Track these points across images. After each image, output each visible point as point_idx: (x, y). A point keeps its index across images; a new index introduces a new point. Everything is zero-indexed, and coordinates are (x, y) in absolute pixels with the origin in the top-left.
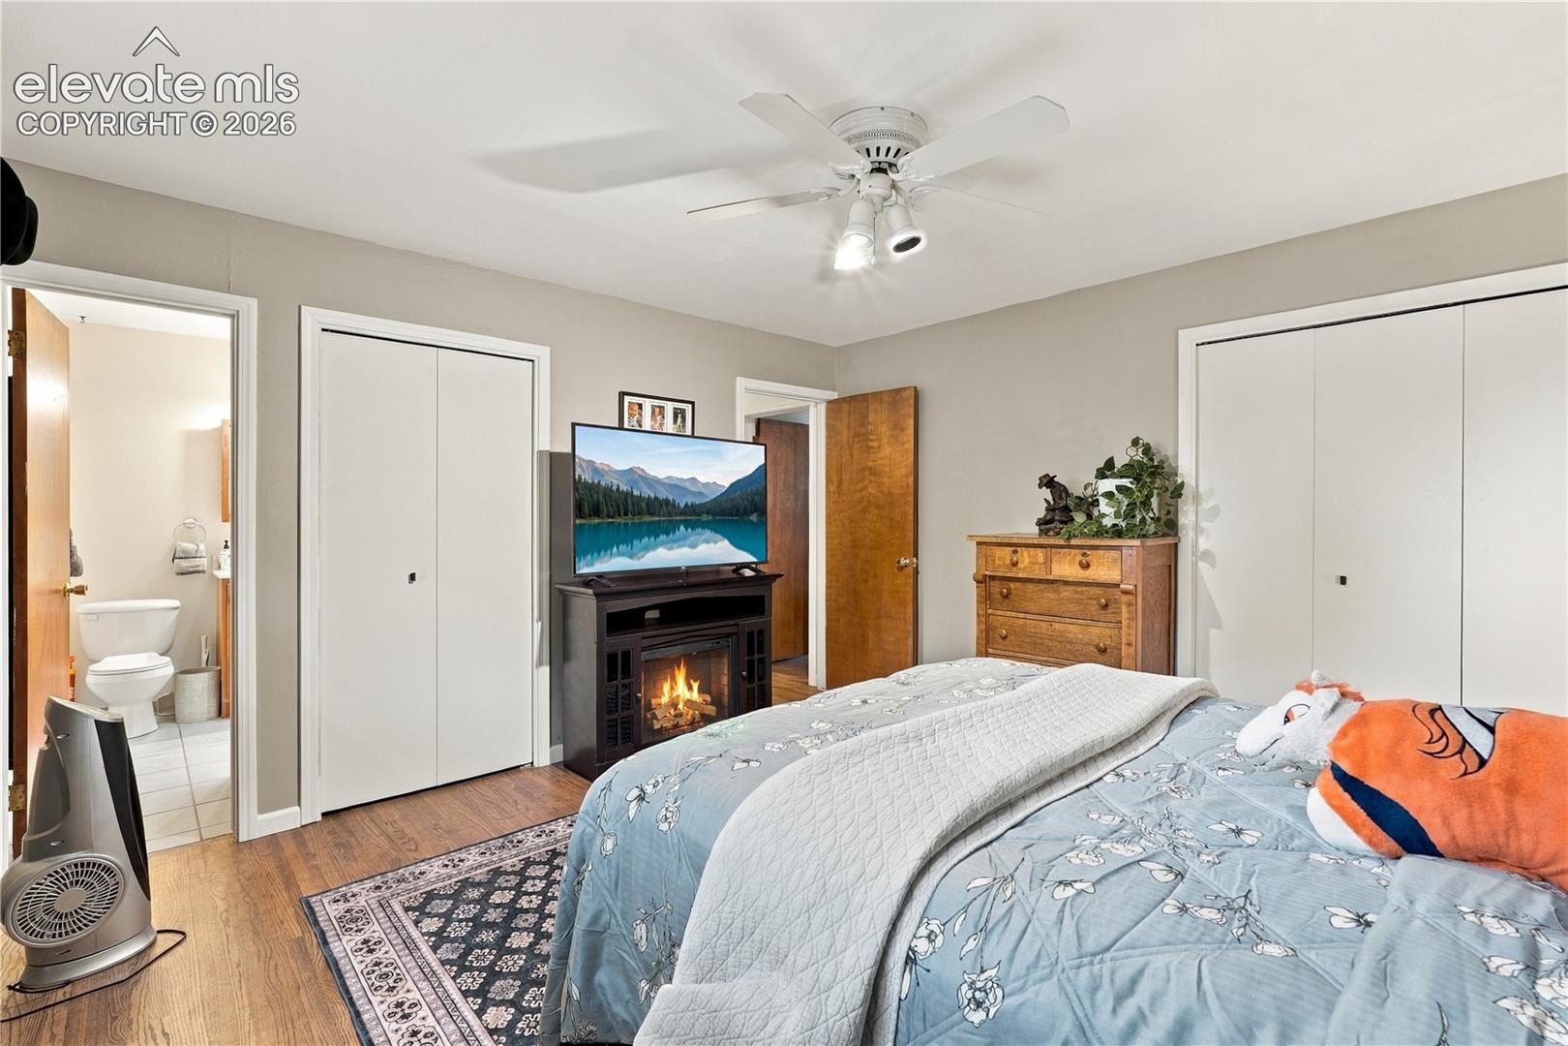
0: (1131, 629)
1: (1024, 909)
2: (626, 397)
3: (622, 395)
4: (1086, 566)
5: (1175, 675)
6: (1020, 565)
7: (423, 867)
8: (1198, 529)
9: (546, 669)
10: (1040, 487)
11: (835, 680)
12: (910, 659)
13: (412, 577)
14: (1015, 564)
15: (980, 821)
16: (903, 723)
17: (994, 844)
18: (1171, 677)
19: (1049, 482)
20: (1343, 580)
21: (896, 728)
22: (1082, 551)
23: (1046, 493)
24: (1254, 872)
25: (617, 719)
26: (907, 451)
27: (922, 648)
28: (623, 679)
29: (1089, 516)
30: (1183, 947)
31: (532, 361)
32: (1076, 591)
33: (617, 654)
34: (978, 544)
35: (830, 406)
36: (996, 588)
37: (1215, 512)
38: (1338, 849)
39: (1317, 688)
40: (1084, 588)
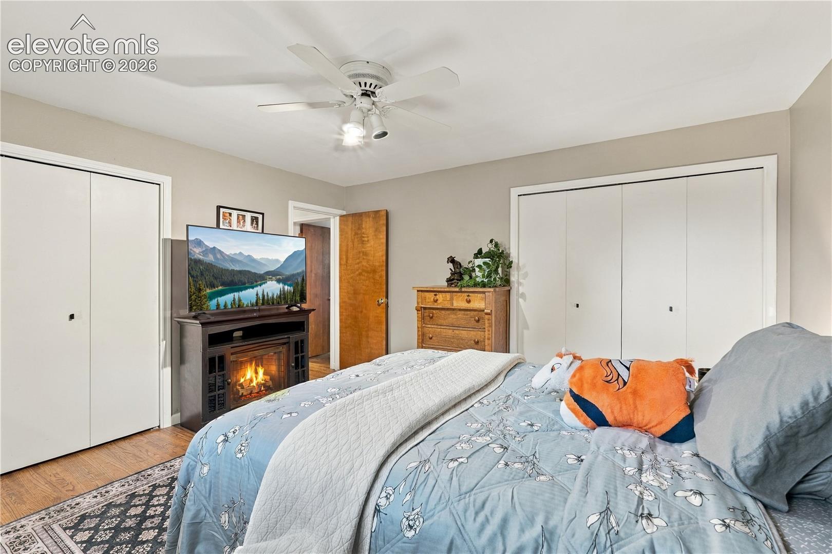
0: (490, 333)
1: (434, 475)
2: (221, 209)
3: (219, 208)
4: (469, 302)
5: (509, 353)
6: (439, 302)
7: (78, 500)
8: (519, 284)
9: (168, 370)
10: (448, 263)
11: (343, 365)
12: (384, 352)
13: (72, 317)
14: (436, 301)
15: (414, 433)
16: (376, 386)
17: (421, 444)
18: (507, 354)
19: (452, 260)
20: (578, 306)
21: (372, 388)
22: (467, 294)
23: (451, 265)
24: (537, 443)
25: (215, 395)
26: (382, 243)
27: (390, 345)
28: (219, 372)
29: (471, 277)
30: (506, 483)
31: (159, 184)
32: (464, 314)
33: (215, 358)
34: (418, 291)
35: (342, 218)
36: (427, 313)
37: (526, 275)
38: (572, 428)
39: (564, 355)
40: (468, 312)
